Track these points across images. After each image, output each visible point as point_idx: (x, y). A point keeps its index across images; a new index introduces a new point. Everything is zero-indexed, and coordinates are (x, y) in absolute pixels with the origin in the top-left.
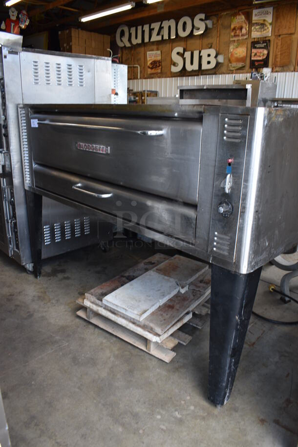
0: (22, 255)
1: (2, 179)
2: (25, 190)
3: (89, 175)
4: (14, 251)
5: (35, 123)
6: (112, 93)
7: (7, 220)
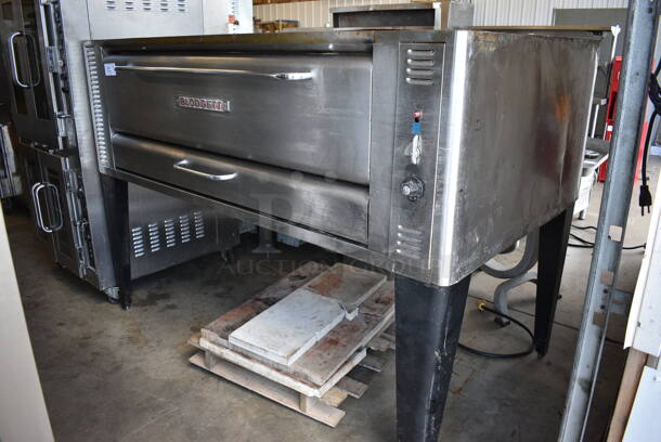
0: (100, 275)
1: (62, 159)
2: (100, 175)
3: (199, 147)
4: (88, 270)
5: (110, 70)
6: (230, 21)
7: (74, 222)
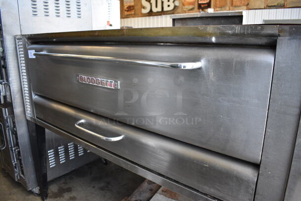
0: (27, 181)
1: (3, 109)
2: (27, 120)
3: (92, 111)
4: (20, 177)
5: (32, 54)
6: (108, 24)
7: (11, 147)
